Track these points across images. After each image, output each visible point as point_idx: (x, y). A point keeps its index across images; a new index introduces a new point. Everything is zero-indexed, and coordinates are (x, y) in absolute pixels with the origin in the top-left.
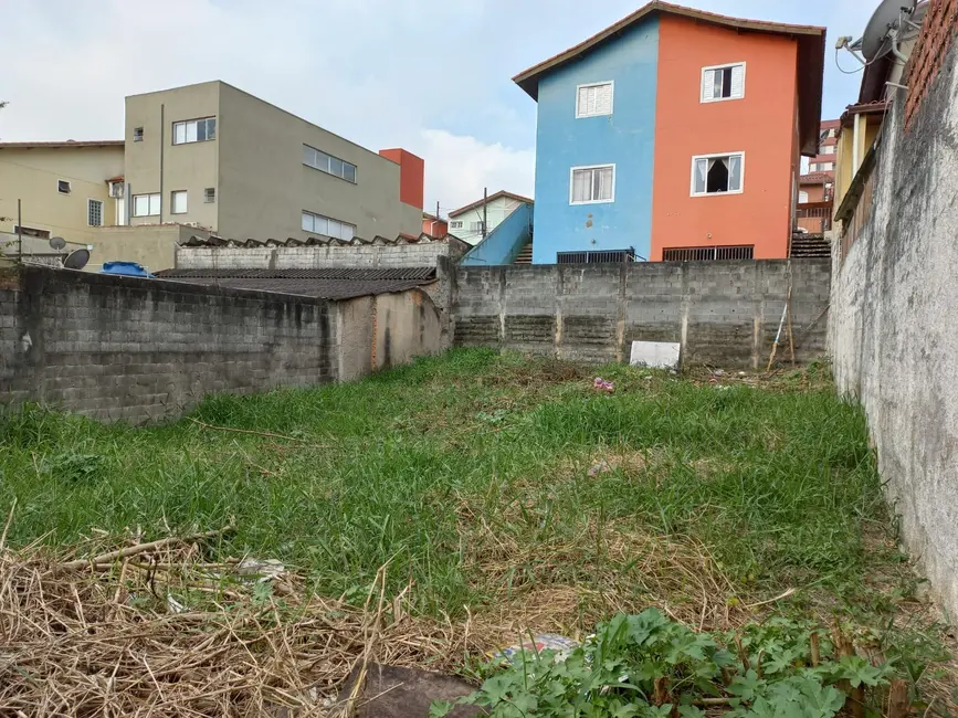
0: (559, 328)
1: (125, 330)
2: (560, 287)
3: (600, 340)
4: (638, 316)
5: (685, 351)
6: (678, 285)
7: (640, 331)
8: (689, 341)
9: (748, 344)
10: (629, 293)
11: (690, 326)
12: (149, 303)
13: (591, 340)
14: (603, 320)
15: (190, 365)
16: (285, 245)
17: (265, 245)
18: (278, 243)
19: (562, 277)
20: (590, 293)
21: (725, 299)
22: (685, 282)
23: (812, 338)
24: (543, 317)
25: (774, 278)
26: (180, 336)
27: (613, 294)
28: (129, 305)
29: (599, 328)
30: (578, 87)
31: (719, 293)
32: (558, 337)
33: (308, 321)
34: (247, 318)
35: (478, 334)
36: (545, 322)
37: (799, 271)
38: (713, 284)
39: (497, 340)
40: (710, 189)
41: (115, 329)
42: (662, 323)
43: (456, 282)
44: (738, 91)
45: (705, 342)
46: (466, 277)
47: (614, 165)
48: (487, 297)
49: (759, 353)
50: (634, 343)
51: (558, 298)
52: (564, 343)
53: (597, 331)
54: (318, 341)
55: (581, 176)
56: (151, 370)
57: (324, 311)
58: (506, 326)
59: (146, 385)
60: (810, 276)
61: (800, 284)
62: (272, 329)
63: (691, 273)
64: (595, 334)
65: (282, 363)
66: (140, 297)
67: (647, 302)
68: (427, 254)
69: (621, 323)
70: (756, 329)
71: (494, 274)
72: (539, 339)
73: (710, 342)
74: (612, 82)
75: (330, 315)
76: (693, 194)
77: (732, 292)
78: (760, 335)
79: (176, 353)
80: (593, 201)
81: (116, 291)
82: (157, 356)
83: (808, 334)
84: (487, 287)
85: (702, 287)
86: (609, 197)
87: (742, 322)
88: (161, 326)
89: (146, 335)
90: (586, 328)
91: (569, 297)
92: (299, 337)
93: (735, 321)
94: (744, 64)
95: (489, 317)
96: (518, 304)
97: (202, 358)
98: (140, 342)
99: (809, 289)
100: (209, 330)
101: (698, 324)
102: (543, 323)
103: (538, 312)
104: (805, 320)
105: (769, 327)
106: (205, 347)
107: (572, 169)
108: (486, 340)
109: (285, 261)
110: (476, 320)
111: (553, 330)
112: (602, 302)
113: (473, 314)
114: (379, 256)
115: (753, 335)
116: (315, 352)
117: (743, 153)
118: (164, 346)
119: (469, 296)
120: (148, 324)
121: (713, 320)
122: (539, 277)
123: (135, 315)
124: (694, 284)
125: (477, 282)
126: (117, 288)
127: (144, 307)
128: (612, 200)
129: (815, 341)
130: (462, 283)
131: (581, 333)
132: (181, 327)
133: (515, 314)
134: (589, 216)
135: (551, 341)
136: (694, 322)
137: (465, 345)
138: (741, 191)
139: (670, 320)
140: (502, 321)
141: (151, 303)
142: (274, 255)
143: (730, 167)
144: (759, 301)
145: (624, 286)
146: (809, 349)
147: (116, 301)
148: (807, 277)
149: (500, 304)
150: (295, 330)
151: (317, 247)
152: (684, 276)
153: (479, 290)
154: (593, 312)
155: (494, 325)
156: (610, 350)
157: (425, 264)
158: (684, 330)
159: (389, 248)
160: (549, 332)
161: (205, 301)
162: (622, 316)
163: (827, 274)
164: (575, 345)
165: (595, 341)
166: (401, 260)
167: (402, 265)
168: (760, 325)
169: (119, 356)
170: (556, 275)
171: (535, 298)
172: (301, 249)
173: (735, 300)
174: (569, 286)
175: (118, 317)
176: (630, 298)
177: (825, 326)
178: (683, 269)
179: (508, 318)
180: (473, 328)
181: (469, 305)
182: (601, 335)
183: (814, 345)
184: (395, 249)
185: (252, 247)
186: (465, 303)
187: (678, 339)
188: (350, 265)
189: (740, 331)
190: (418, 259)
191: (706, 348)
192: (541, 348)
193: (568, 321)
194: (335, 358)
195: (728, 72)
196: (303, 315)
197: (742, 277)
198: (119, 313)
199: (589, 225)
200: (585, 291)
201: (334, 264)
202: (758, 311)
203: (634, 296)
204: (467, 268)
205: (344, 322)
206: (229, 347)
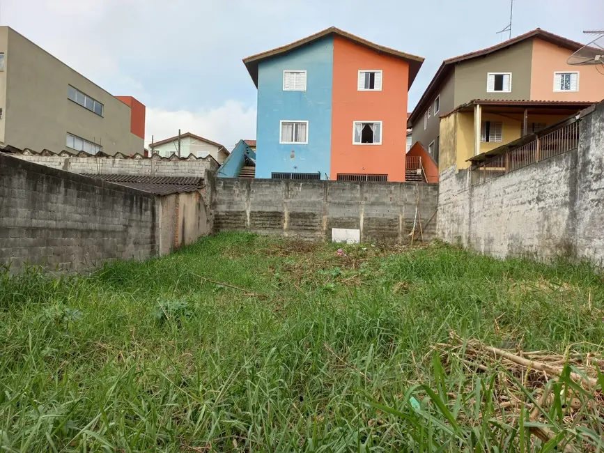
0: (286, 219)
1: (47, 210)
2: (287, 193)
3: (312, 228)
4: (335, 213)
5: (362, 234)
6: (358, 195)
7: (336, 222)
8: (364, 228)
9: (396, 230)
10: (329, 199)
11: (365, 219)
12: (62, 189)
13: (306, 228)
14: (314, 215)
15: (84, 240)
16: (77, 156)
17: (59, 155)
18: (70, 155)
19: (288, 187)
20: (305, 198)
21: (384, 204)
22: (362, 194)
23: (429, 227)
24: (275, 212)
25: (410, 193)
26: (78, 217)
27: (320, 199)
28: (50, 190)
29: (311, 220)
30: (284, 71)
31: (381, 201)
32: (285, 225)
33: (146, 210)
34: (115, 205)
35: (231, 223)
36: (277, 216)
37: (422, 190)
38: (377, 195)
39: (245, 227)
40: (363, 141)
41: (41, 209)
42: (349, 218)
43: (215, 188)
44: (378, 86)
45: (373, 229)
46: (222, 185)
47: (307, 122)
48: (237, 199)
49: (402, 235)
50: (333, 229)
51: (286, 201)
52: (289, 229)
53: (310, 222)
54: (150, 225)
55: (286, 126)
56: (62, 243)
57: (153, 203)
58: (250, 218)
59: (59, 255)
60: (428, 193)
61: (423, 197)
62: (127, 214)
63: (365, 188)
64: (308, 224)
65: (132, 239)
66: (57, 184)
67: (339, 204)
68: (194, 168)
69: (324, 217)
70: (401, 222)
71: (242, 184)
72: (273, 226)
73: (376, 229)
74: (306, 71)
75: (156, 206)
76: (354, 143)
77: (387, 200)
78: (402, 225)
79: (76, 230)
80: (294, 142)
81: (43, 178)
82: (66, 231)
83: (427, 225)
84: (237, 192)
85: (371, 197)
86: (304, 140)
87: (393, 218)
88: (68, 208)
89: (59, 215)
90: (303, 220)
91: (293, 200)
92: (141, 221)
93: (390, 217)
94: (381, 71)
95: (239, 212)
96: (259, 204)
97: (91, 234)
98: (56, 220)
99: (427, 200)
100: (95, 213)
101: (369, 219)
102: (275, 216)
103: (272, 209)
104: (426, 217)
105: (407, 221)
106: (92, 226)
107: (281, 121)
108: (236, 227)
109: (77, 167)
110: (229, 214)
111: (282, 221)
112: (314, 204)
113: (228, 210)
114: (157, 167)
115: (399, 225)
116: (148, 233)
117: (381, 122)
118: (69, 224)
119: (225, 198)
120: (61, 206)
121: (377, 216)
122: (273, 187)
123: (53, 197)
124: (367, 195)
125: (230, 189)
126: (44, 175)
127: (59, 193)
128: (307, 143)
129: (431, 229)
130: (219, 188)
131: (300, 223)
132: (79, 210)
133: (257, 210)
134: (292, 152)
135: (281, 228)
136: (367, 217)
137: (221, 230)
138: (380, 143)
139: (354, 216)
140: (248, 214)
141: (64, 189)
142: (67, 163)
143: (374, 129)
144: (401, 206)
145: (326, 194)
146: (428, 233)
147: (42, 186)
148: (426, 193)
149: (246, 204)
150: (139, 216)
151: (104, 158)
152: (361, 190)
153: (232, 195)
154: (308, 210)
155: (242, 218)
156: (318, 234)
157: (192, 175)
158: (362, 222)
159: (164, 163)
160: (279, 222)
161: (94, 190)
162: (326, 213)
163: (436, 192)
164: (296, 230)
165: (309, 228)
166: (174, 171)
167: (174, 175)
168: (403, 220)
169: (43, 231)
170: (284, 186)
171: (270, 201)
172: (91, 160)
173: (389, 206)
174: (293, 193)
175: (43, 199)
176: (330, 202)
177: (435, 220)
178: (361, 185)
179: (252, 213)
180: (228, 219)
181: (224, 203)
182: (313, 224)
183: (430, 231)
184: (169, 163)
185: (46, 155)
186: (221, 202)
187: (358, 227)
188: (132, 173)
189: (392, 223)
190: (187, 170)
191: (374, 232)
192: (274, 233)
193: (292, 215)
194: (158, 237)
195: (372, 75)
196: (144, 205)
197: (393, 192)
198: (44, 195)
199: (292, 157)
200: (302, 197)
201: (118, 171)
202: (401, 211)
203: (333, 201)
204: (223, 179)
205: (163, 213)
206: (105, 227)
